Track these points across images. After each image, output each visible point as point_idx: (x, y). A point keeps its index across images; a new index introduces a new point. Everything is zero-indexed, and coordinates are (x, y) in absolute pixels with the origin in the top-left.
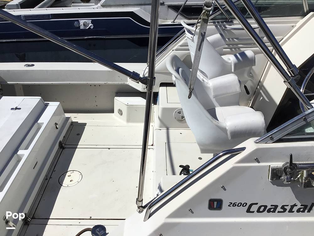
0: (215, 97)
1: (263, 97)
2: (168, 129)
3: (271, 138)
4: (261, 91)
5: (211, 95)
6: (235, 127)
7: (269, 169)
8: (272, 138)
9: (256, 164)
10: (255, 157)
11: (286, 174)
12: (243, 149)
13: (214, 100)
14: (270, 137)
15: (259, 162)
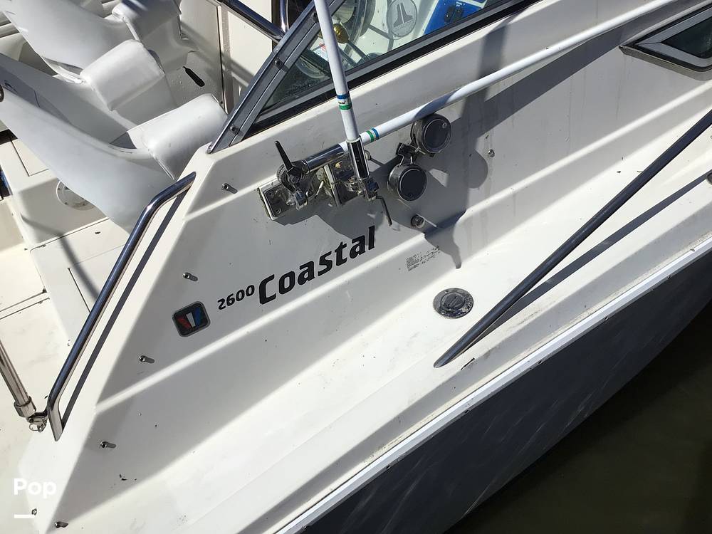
0: (113, 106)
1: (242, 85)
2: (61, 237)
3: (233, 129)
4: (234, 75)
5: (102, 104)
6: (170, 146)
7: (261, 197)
8: (236, 131)
9: (232, 197)
10: (222, 183)
11: (292, 190)
12: (192, 177)
13: (115, 115)
14: (231, 128)
15: (234, 191)
